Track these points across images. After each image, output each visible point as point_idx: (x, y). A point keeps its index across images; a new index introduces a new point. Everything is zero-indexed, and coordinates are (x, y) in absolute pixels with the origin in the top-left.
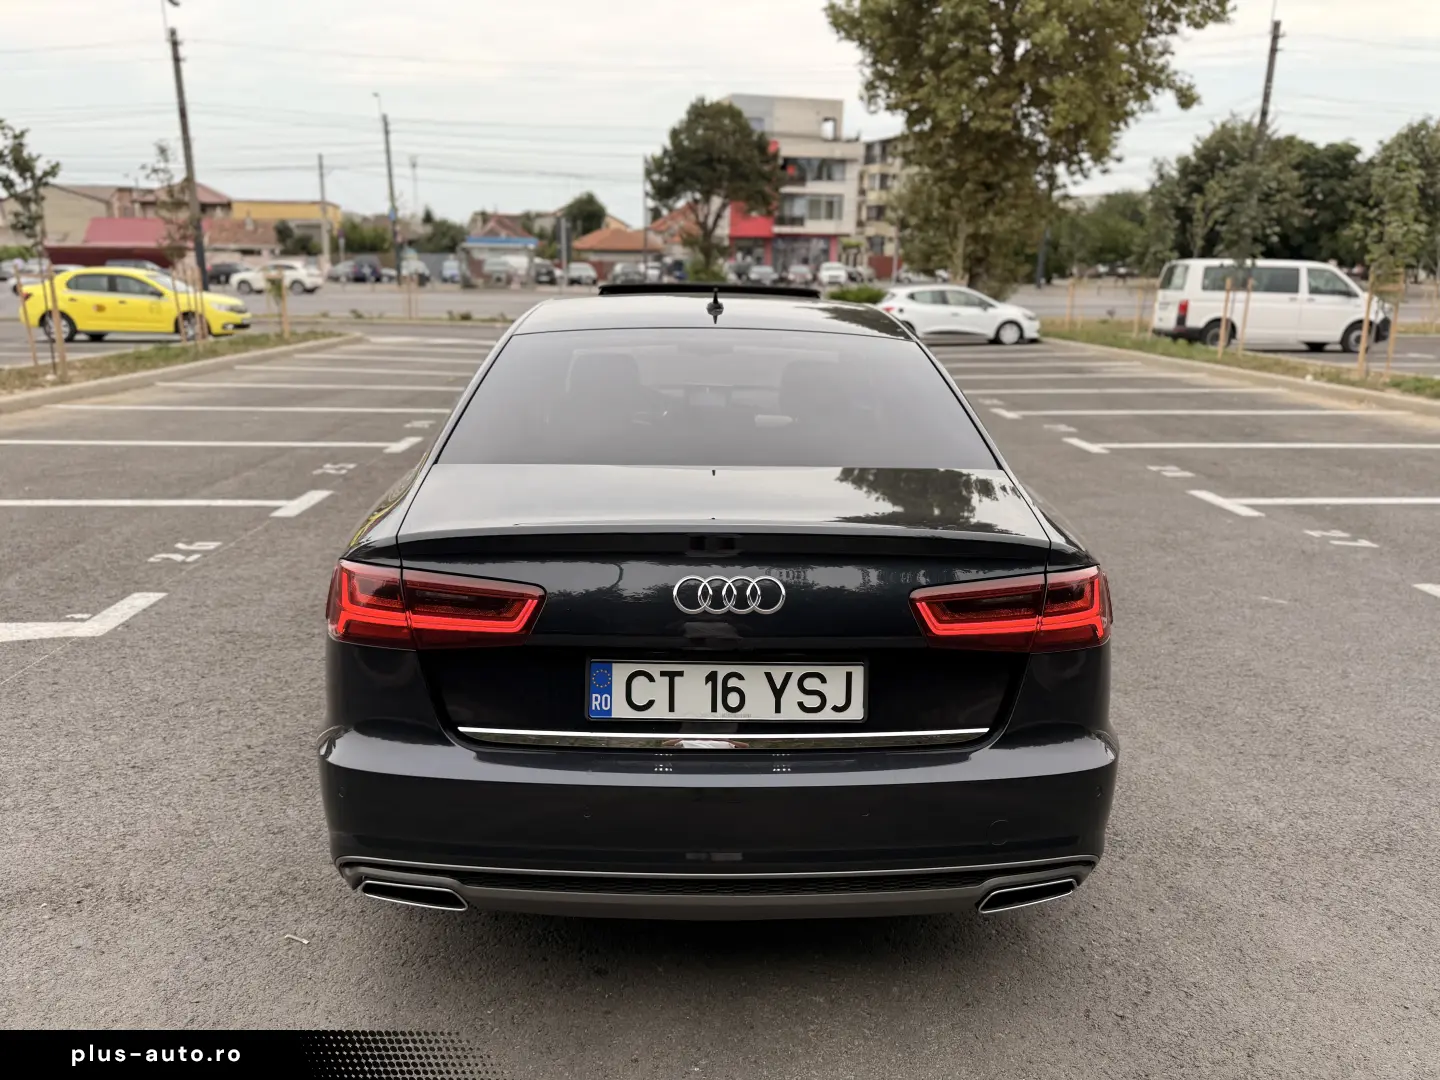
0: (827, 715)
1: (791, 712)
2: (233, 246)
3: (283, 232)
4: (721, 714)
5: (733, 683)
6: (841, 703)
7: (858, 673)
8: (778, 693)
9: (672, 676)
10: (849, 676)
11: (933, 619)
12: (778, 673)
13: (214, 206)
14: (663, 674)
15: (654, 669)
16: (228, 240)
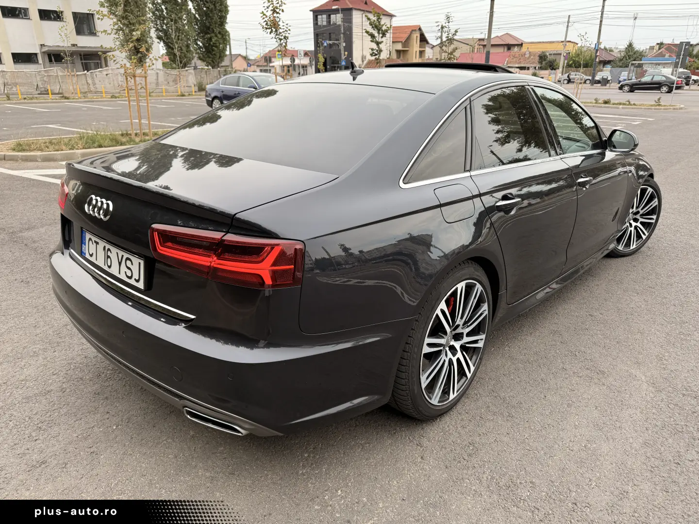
0: (132, 282)
1: (123, 277)
2: (517, 66)
3: (542, 57)
4: (106, 268)
5: (109, 253)
6: (137, 279)
7: (142, 262)
8: (120, 264)
9: (97, 243)
10: (140, 263)
11: (158, 243)
12: (121, 253)
13: (514, 45)
14: (95, 242)
15: (94, 239)
16: (516, 62)
